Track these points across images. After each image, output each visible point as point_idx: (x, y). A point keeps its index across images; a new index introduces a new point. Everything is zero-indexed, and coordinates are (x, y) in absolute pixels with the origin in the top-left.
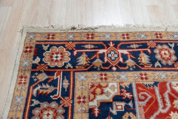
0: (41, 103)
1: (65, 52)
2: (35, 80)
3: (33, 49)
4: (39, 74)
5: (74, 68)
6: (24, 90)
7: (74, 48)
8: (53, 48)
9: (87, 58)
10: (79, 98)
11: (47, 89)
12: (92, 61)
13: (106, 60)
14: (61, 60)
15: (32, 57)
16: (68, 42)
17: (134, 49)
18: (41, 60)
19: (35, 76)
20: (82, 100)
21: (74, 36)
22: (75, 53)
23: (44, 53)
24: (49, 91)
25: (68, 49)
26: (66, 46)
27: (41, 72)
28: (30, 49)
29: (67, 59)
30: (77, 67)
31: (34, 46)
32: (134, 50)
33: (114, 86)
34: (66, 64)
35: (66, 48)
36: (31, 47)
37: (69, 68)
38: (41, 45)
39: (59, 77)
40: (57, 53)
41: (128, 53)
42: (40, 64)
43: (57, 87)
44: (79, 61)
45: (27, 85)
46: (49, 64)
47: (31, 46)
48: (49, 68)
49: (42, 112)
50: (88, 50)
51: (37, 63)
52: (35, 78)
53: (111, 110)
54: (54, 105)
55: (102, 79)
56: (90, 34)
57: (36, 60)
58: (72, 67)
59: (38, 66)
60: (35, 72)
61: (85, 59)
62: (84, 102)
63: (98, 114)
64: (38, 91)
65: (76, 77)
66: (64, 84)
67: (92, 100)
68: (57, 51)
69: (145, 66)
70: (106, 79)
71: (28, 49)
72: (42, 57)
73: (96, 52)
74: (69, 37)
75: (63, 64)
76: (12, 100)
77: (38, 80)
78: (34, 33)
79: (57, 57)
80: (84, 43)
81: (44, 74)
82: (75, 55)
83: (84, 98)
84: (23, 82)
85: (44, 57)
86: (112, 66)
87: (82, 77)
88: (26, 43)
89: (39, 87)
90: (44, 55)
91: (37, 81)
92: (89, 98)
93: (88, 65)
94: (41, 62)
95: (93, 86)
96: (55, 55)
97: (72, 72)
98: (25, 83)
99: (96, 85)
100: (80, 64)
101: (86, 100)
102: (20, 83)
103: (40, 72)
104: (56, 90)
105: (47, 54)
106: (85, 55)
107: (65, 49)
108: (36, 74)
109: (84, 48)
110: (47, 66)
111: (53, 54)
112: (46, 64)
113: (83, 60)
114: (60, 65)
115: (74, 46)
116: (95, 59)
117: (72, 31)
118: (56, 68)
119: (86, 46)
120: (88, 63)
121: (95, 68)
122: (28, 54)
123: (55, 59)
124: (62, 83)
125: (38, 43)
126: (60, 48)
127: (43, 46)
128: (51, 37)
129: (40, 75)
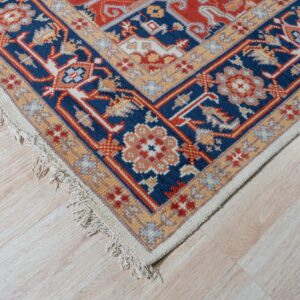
0: (238, 105)
1: (130, 143)
2: (219, 142)
3: (175, 199)
4: (205, 146)
5: (146, 109)
6: (246, 141)
7: (107, 138)
8: (139, 170)
9: (113, 104)
10: (184, 71)
11: (213, 115)
12: (111, 95)
13: (92, 78)
14: (151, 137)
15: (191, 183)
16: (102, 159)
17: (33, 58)
18: (180, 165)
19: (213, 148)
20: (184, 67)
21: (81, 159)
22: (117, 128)
23: (165, 173)
24: (214, 111)
25: (119, 145)
26: (115, 153)
27: (200, 145)
28: (180, 204)
29: (141, 129)
30: (142, 107)
31: (167, 206)
32: (35, 56)
33: (127, 47)
34: (152, 125)
35: (120, 151)
36: (175, 206)
37: (154, 115)
38: (152, 196)
39: (181, 117)
40: (144, 154)
41: (50, 61)
42: (189, 159)
43: (198, 107)
44: (127, 111)
45: (237, 145)
46: (177, 147)
47: (172, 212)
48: (181, 141)
49: (246, 95)
50: (95, 114)
51: (193, 167)
52: (218, 145)
53: (165, 31)
54: (224, 90)
55: (131, 65)
56: (49, 137)
57: (189, 174)
58: (149, 113)
59: (195, 160)
60: (208, 154)
61: (116, 106)
62: (184, 63)
63: (183, 40)
64: (229, 122)
65: (159, 95)
66: (184, 102)
67: (173, 56)
68: (139, 158)
69: (59, 29)
70: (126, 61)
71: (183, 206)
72: (175, 170)
73: (86, 101)
74: (89, 168)
75: (156, 127)
76: (273, 141)
77: (215, 138)
78: (138, 237)
79: (152, 148)
80: (82, 132)
81: (198, 139)
82: (121, 126)
83: (179, 66)
84: (239, 155)
85: (171, 168)
86: (96, 65)
87: (152, 88)
88: (176, 226)
89: (222, 126)
90: (168, 171)
91: (219, 137)
92: (173, 61)
93: (123, 95)
94: (184, 161)
95: (152, 68)
96: (151, 154)
97: (157, 106)
98: (238, 151)
99: (147, 65)
100: (132, 107)
101: (179, 62)
102: (245, 156)
103: (202, 148)
104: (203, 104)
105: (161, 166)
106: (109, 112)
107: (124, 150)
108: (209, 149)
109: (96, 124)
110: (180, 147)
111: (152, 159)
112: (179, 152)
113: (122, 108)
114: (161, 131)
115: (103, 141)
116: (102, 93)
117: (69, 171)
118: (171, 132)
119: (88, 123)
120: (120, 96)
121: (119, 84)
122: (193, 197)
123: (158, 149)
124: (185, 105)
125: (153, 205)
126: (129, 159)
127: (151, 190)
128: (118, 198)
129: (204, 142)
